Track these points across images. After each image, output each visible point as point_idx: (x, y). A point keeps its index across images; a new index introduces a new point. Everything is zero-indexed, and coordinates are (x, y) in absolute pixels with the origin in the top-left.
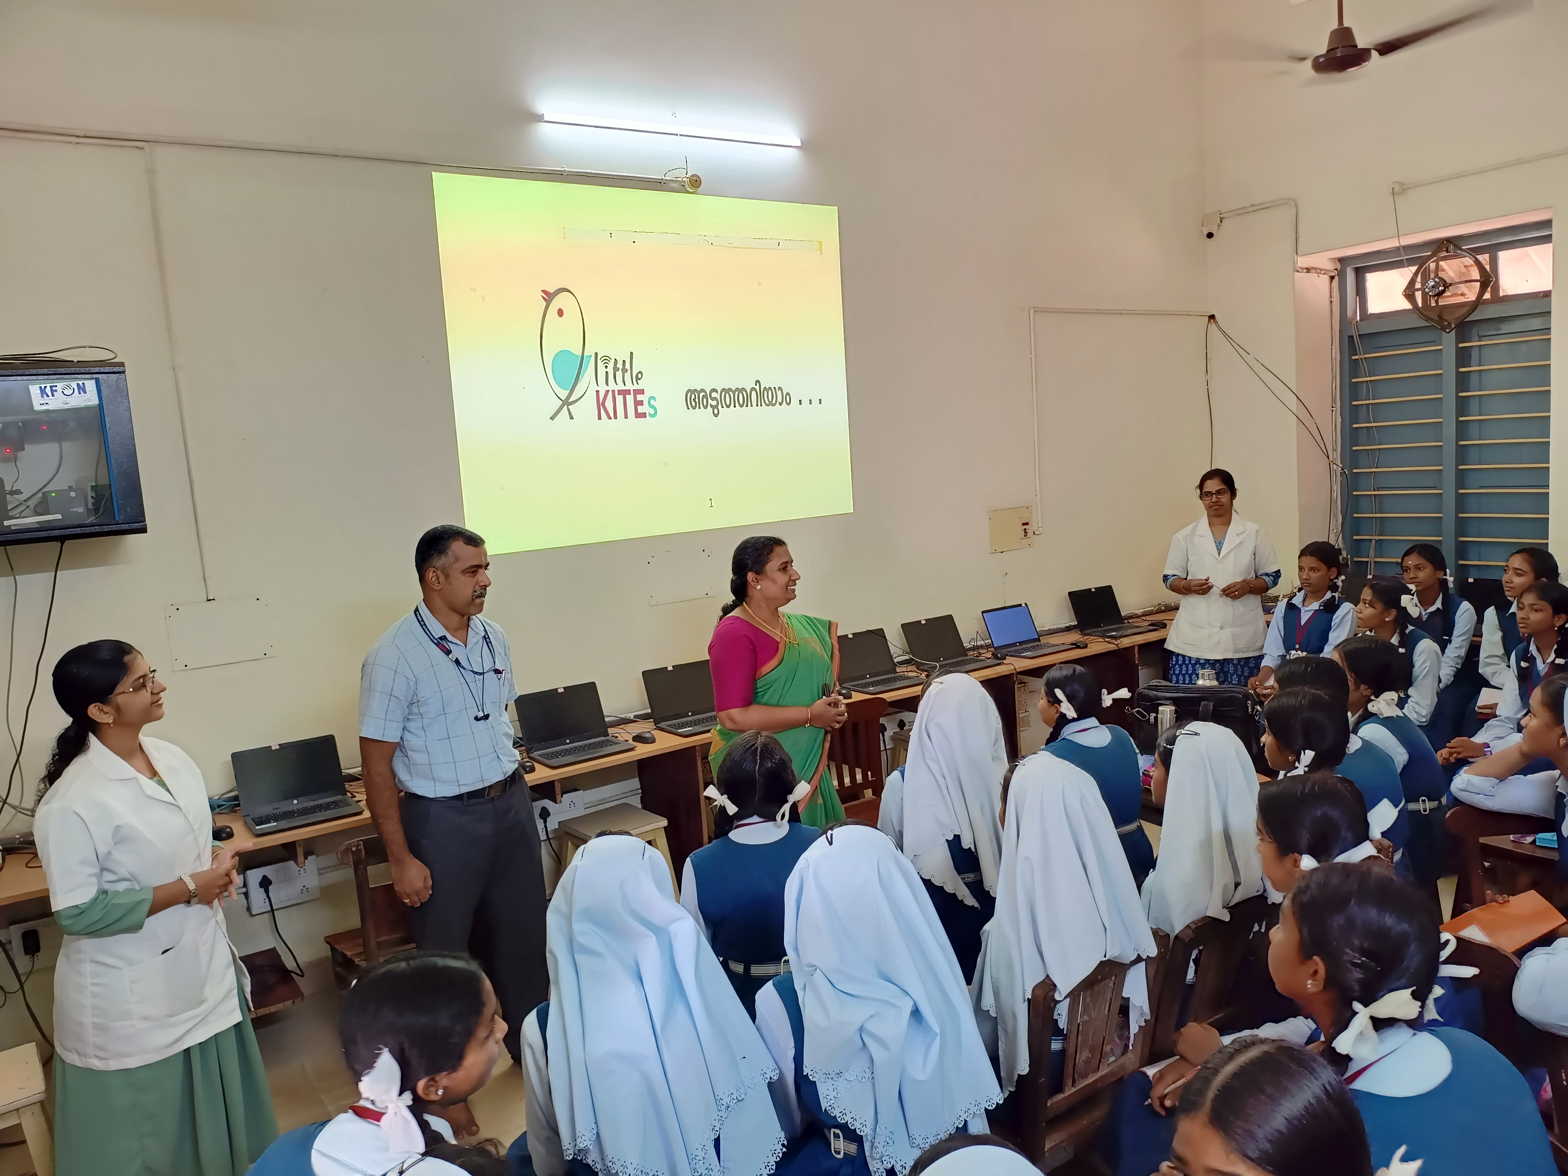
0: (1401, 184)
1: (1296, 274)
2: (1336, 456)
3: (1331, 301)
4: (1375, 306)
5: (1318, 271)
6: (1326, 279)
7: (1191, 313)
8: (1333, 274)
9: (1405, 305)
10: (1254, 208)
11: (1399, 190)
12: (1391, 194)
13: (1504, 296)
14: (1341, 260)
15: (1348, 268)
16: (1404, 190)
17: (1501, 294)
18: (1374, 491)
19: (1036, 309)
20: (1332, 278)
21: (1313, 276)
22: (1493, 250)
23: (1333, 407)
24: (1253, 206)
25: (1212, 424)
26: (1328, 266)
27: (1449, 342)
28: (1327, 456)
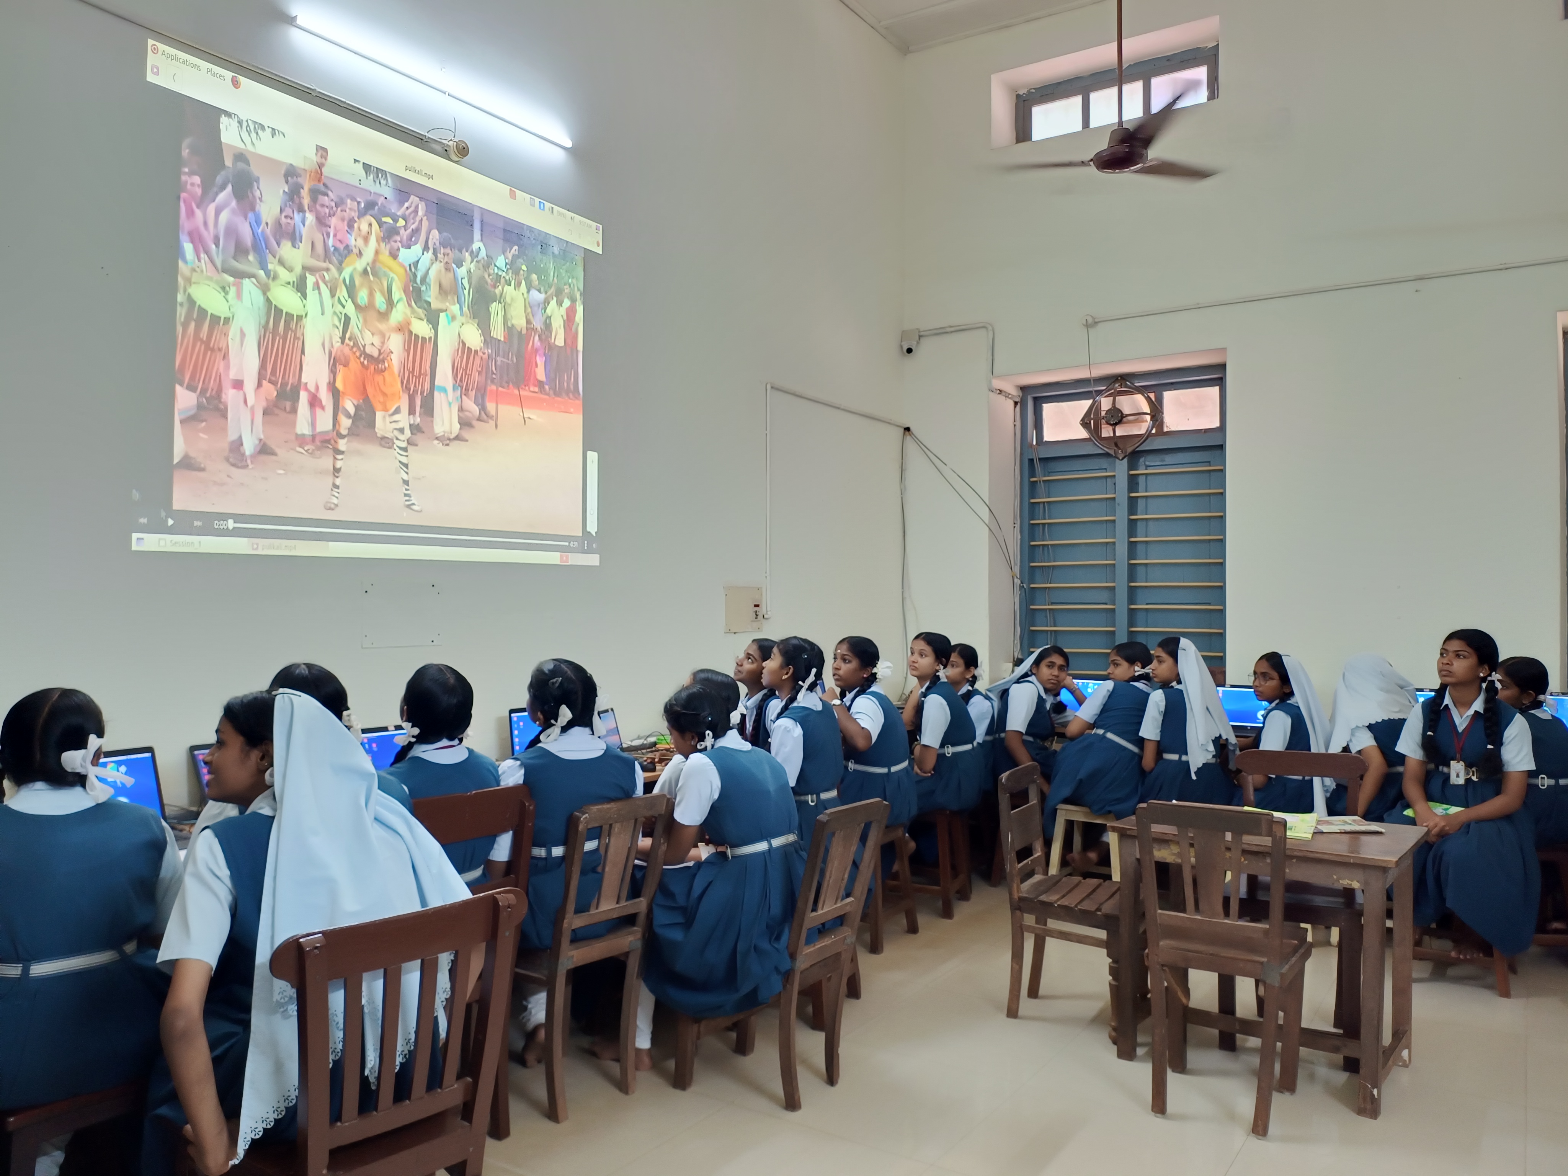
0: (1093, 318)
1: (991, 393)
2: (1017, 570)
3: (1015, 425)
4: (1051, 433)
5: (1007, 395)
6: (1011, 403)
7: (892, 422)
8: (1017, 400)
9: (1082, 434)
10: (952, 329)
11: (1091, 324)
12: (1084, 325)
13: (1167, 431)
14: (1024, 389)
15: (1029, 396)
16: (1096, 323)
18: (1049, 605)
19: (773, 386)
20: (1016, 403)
21: (1001, 398)
22: (1159, 389)
23: (1015, 524)
24: (950, 327)
25: (904, 532)
26: (1015, 392)
27: (1121, 469)
28: (1011, 569)
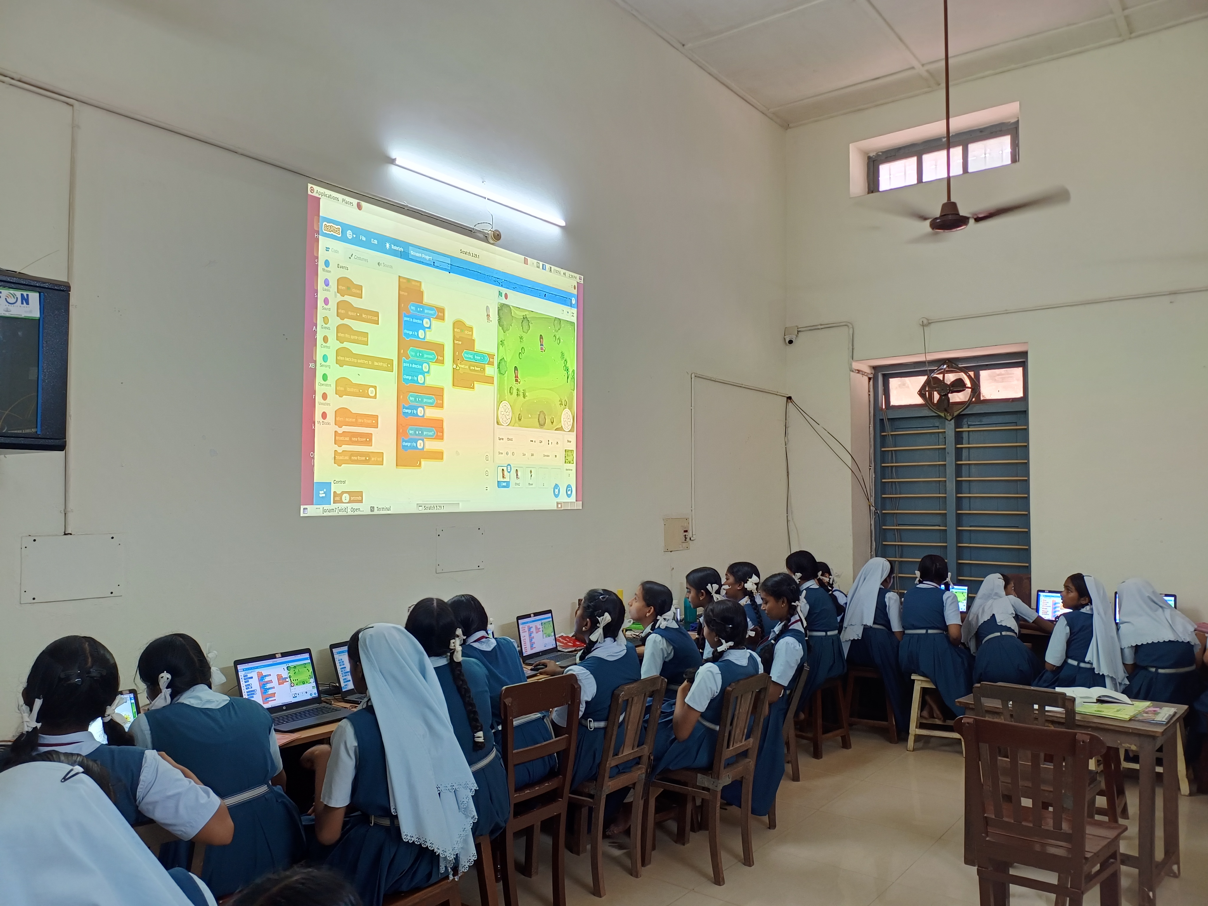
0: (928, 320)
1: (852, 373)
2: (872, 500)
3: (869, 395)
4: (896, 400)
5: (864, 373)
6: (866, 379)
7: (778, 394)
8: (871, 376)
9: (919, 401)
10: (822, 327)
11: (926, 324)
12: (921, 325)
13: (983, 400)
14: (875, 368)
15: (879, 373)
16: (930, 323)
17: (982, 398)
18: (896, 526)
19: (696, 375)
20: (870, 379)
21: (859, 375)
22: (977, 369)
23: (870, 466)
24: (821, 325)
25: (788, 472)
26: (868, 370)
27: (950, 428)
28: (868, 500)
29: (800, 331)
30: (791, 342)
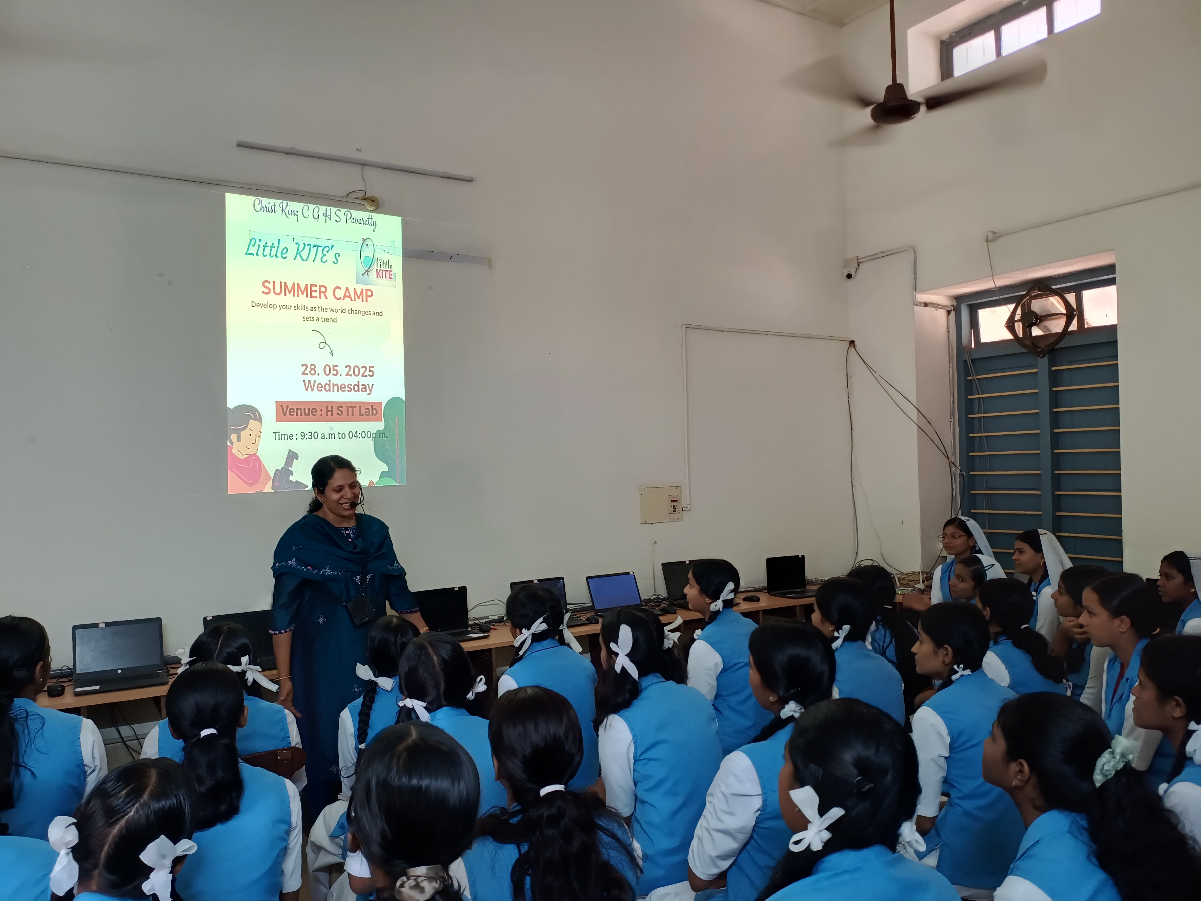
0: (994, 233)
2: (956, 459)
3: (948, 331)
5: (937, 306)
8: (950, 309)
10: (884, 255)
13: (1088, 328)
15: (962, 305)
16: (997, 237)
18: (987, 490)
20: (949, 312)
22: (1078, 290)
24: (882, 252)
25: (852, 430)
26: (947, 303)
27: (1042, 366)
28: (948, 459)
29: (860, 263)
30: (849, 276)
